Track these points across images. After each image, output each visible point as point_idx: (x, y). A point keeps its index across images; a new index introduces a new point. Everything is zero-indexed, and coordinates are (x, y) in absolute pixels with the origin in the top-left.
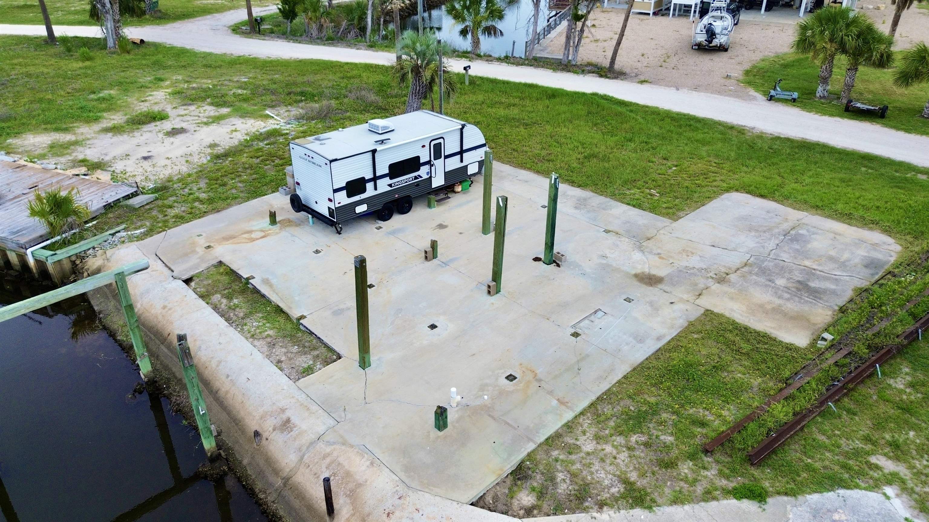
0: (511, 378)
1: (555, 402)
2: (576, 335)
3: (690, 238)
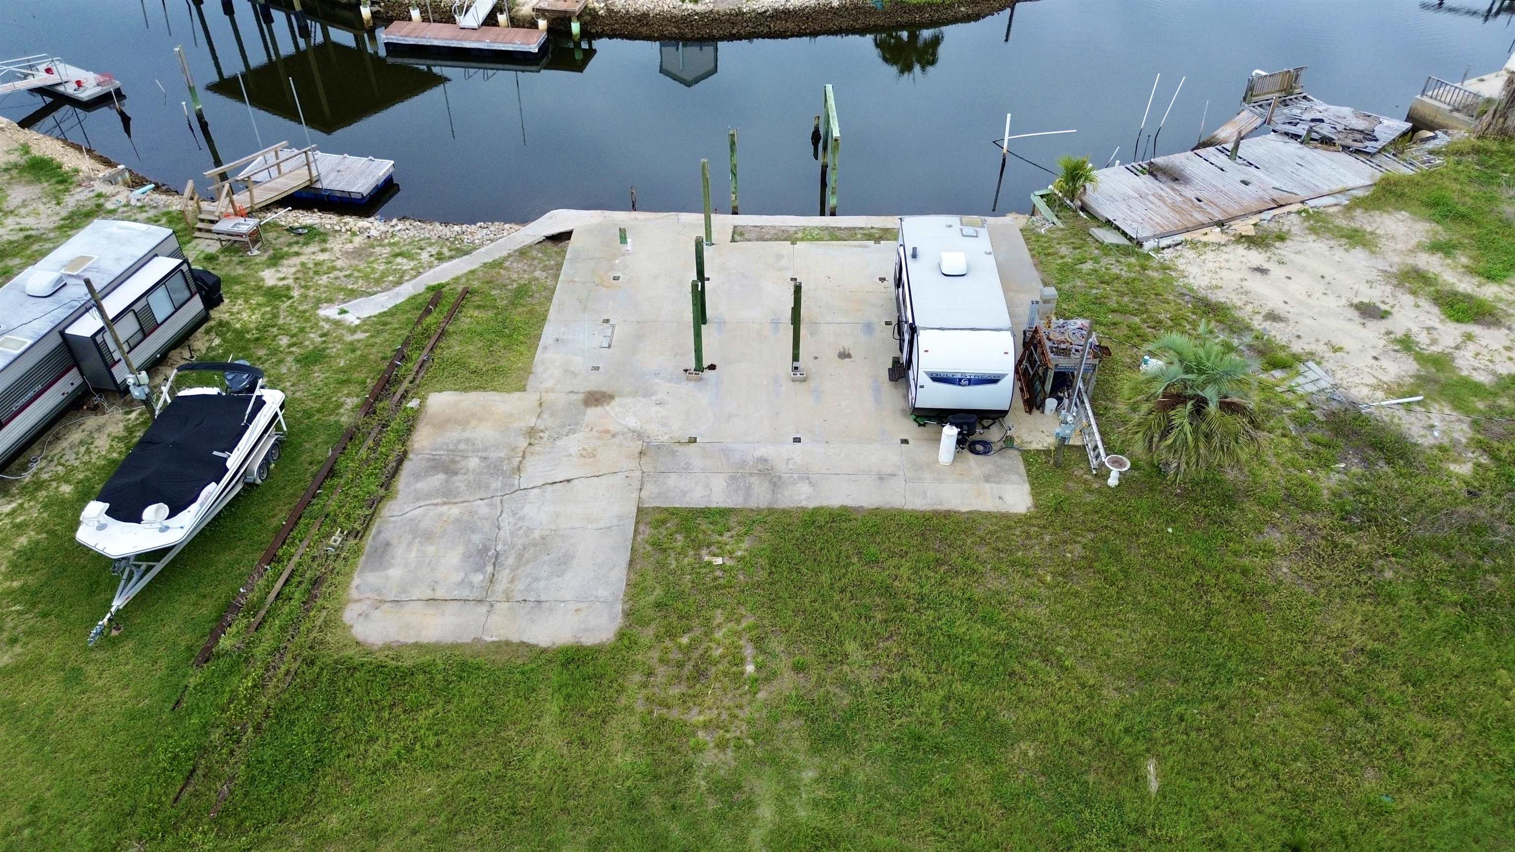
0: (616, 278)
1: (576, 279)
2: (607, 321)
3: (603, 480)
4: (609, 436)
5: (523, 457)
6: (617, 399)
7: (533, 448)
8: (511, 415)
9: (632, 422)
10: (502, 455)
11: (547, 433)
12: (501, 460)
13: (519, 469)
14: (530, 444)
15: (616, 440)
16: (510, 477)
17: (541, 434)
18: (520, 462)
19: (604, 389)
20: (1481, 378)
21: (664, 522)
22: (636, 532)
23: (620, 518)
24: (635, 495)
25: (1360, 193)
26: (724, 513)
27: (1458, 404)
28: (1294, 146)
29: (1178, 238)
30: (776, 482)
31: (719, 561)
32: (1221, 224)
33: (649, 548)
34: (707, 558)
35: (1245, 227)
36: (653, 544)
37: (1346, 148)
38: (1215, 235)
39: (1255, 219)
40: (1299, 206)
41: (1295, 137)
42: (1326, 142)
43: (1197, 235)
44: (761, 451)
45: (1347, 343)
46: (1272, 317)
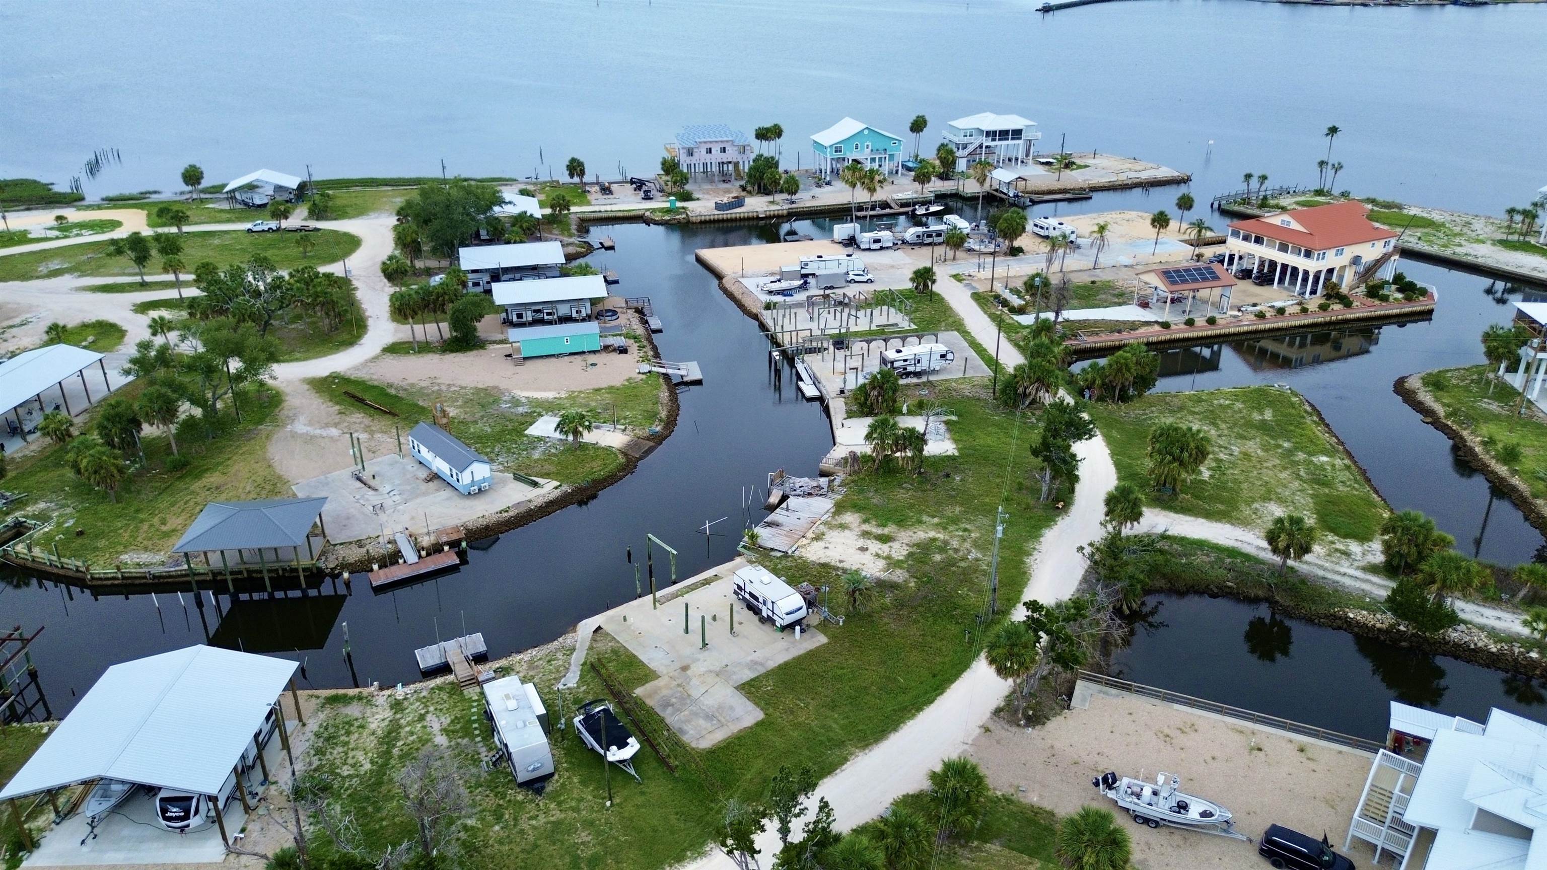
0: (642, 633)
1: (626, 639)
2: (656, 647)
3: (716, 686)
4: (702, 676)
5: (686, 692)
6: (691, 666)
7: (685, 688)
8: (666, 684)
9: (703, 669)
10: (679, 694)
11: (683, 683)
12: (681, 696)
13: (689, 695)
14: (683, 688)
15: (705, 676)
16: (689, 698)
18: (687, 694)
19: (683, 665)
20: (901, 558)
21: (745, 687)
22: (740, 693)
23: (732, 692)
24: (729, 685)
25: (833, 510)
26: (757, 677)
27: (901, 568)
28: (801, 499)
29: (796, 546)
30: (762, 664)
31: (768, 688)
32: (803, 537)
33: (748, 694)
34: (764, 689)
35: (810, 535)
37: (817, 495)
38: (804, 541)
39: (811, 531)
40: (819, 522)
41: (799, 495)
42: (810, 494)
43: (799, 543)
44: (750, 658)
45: (864, 562)
46: (841, 562)
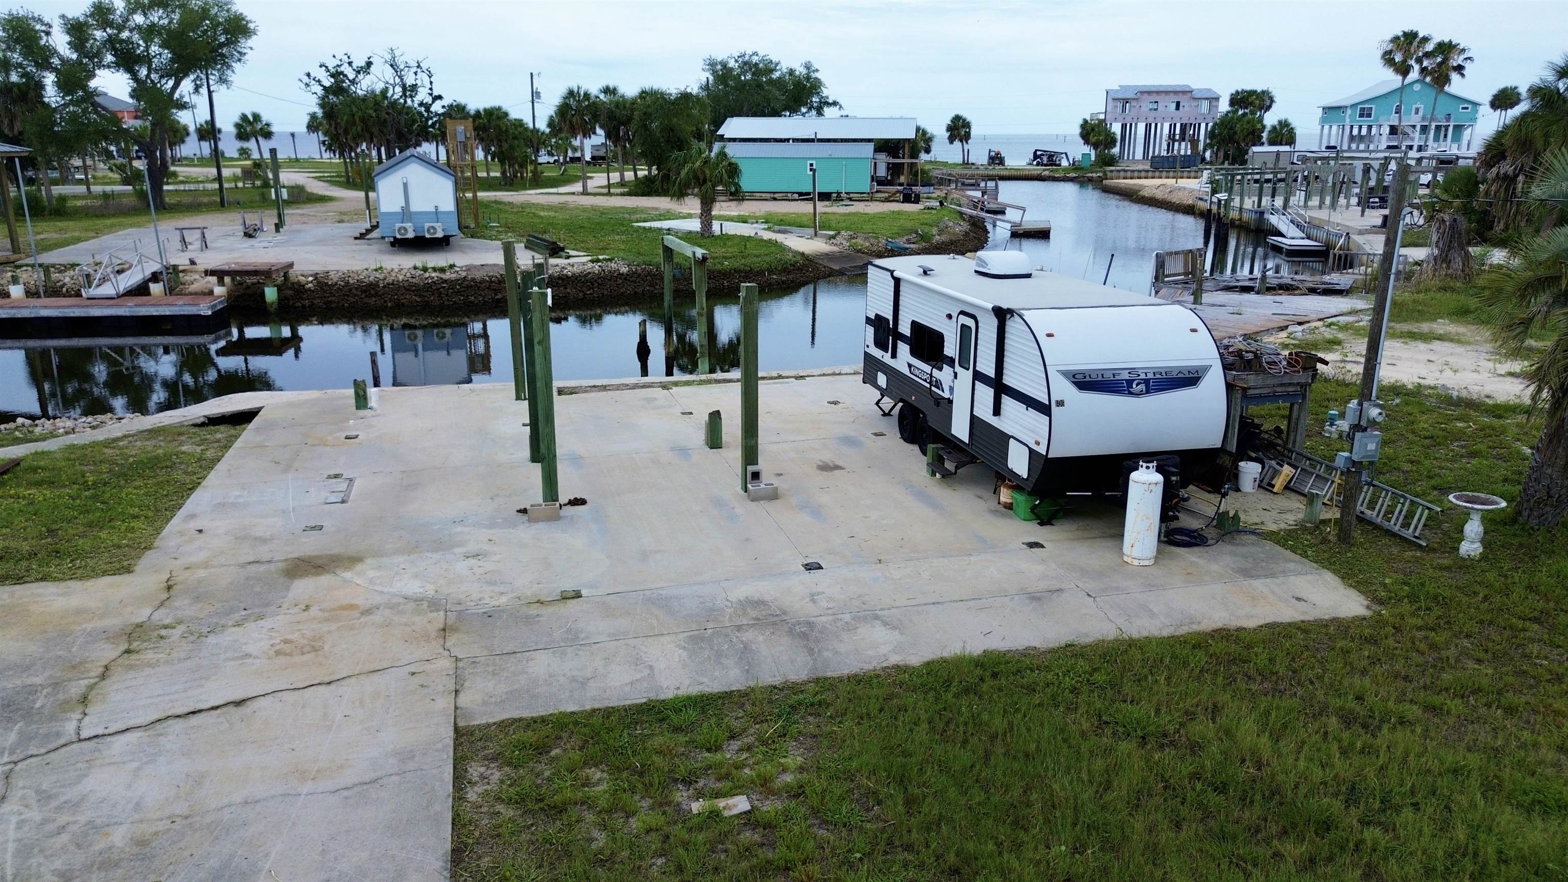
0: (350, 438)
1: (268, 444)
2: (337, 476)
3: (347, 690)
4: (356, 614)
5: (103, 677)
6: (369, 561)
7: (133, 657)
8: (79, 612)
9: (412, 587)
10: (38, 680)
11: (181, 629)
12: (33, 690)
13: (84, 700)
14: (128, 652)
15: (377, 618)
16: (53, 718)
17: (163, 632)
18: (91, 687)
19: (335, 551)
21: (541, 749)
22: (460, 780)
23: (405, 756)
24: (445, 703)
30: (805, 633)
31: (740, 804)
33: (508, 812)
34: (696, 807)
36: (519, 801)
37: (1312, 292)
40: (1321, 323)
44: (741, 590)
